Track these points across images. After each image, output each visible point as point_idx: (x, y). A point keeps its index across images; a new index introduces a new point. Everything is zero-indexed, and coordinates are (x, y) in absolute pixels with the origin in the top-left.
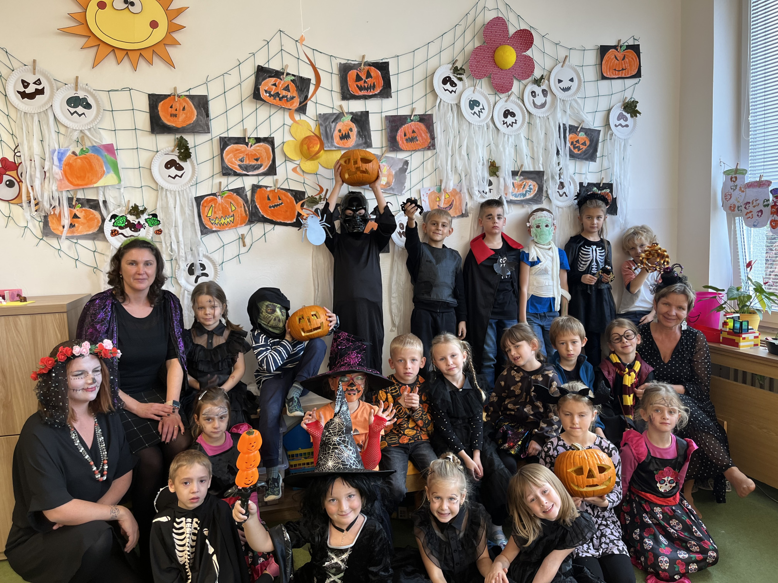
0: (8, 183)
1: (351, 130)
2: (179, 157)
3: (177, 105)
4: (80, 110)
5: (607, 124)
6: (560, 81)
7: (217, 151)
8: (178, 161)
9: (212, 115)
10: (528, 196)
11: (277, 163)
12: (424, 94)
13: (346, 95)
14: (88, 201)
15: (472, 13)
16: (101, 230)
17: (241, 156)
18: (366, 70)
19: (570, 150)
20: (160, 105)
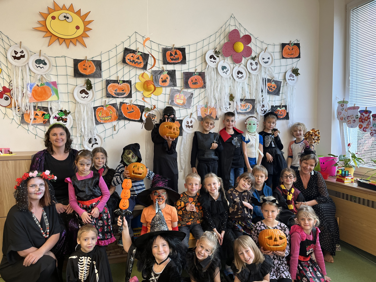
0: (5, 98)
1: (167, 78)
2: (87, 88)
3: (87, 65)
4: (41, 65)
5: (285, 79)
6: (263, 59)
7: (104, 86)
8: (86, 90)
9: (103, 69)
10: (248, 111)
11: (132, 92)
12: (201, 62)
13: (165, 62)
14: (43, 107)
15: (224, 27)
16: (49, 121)
17: (116, 88)
18: (175, 51)
19: (268, 90)
20: (79, 64)
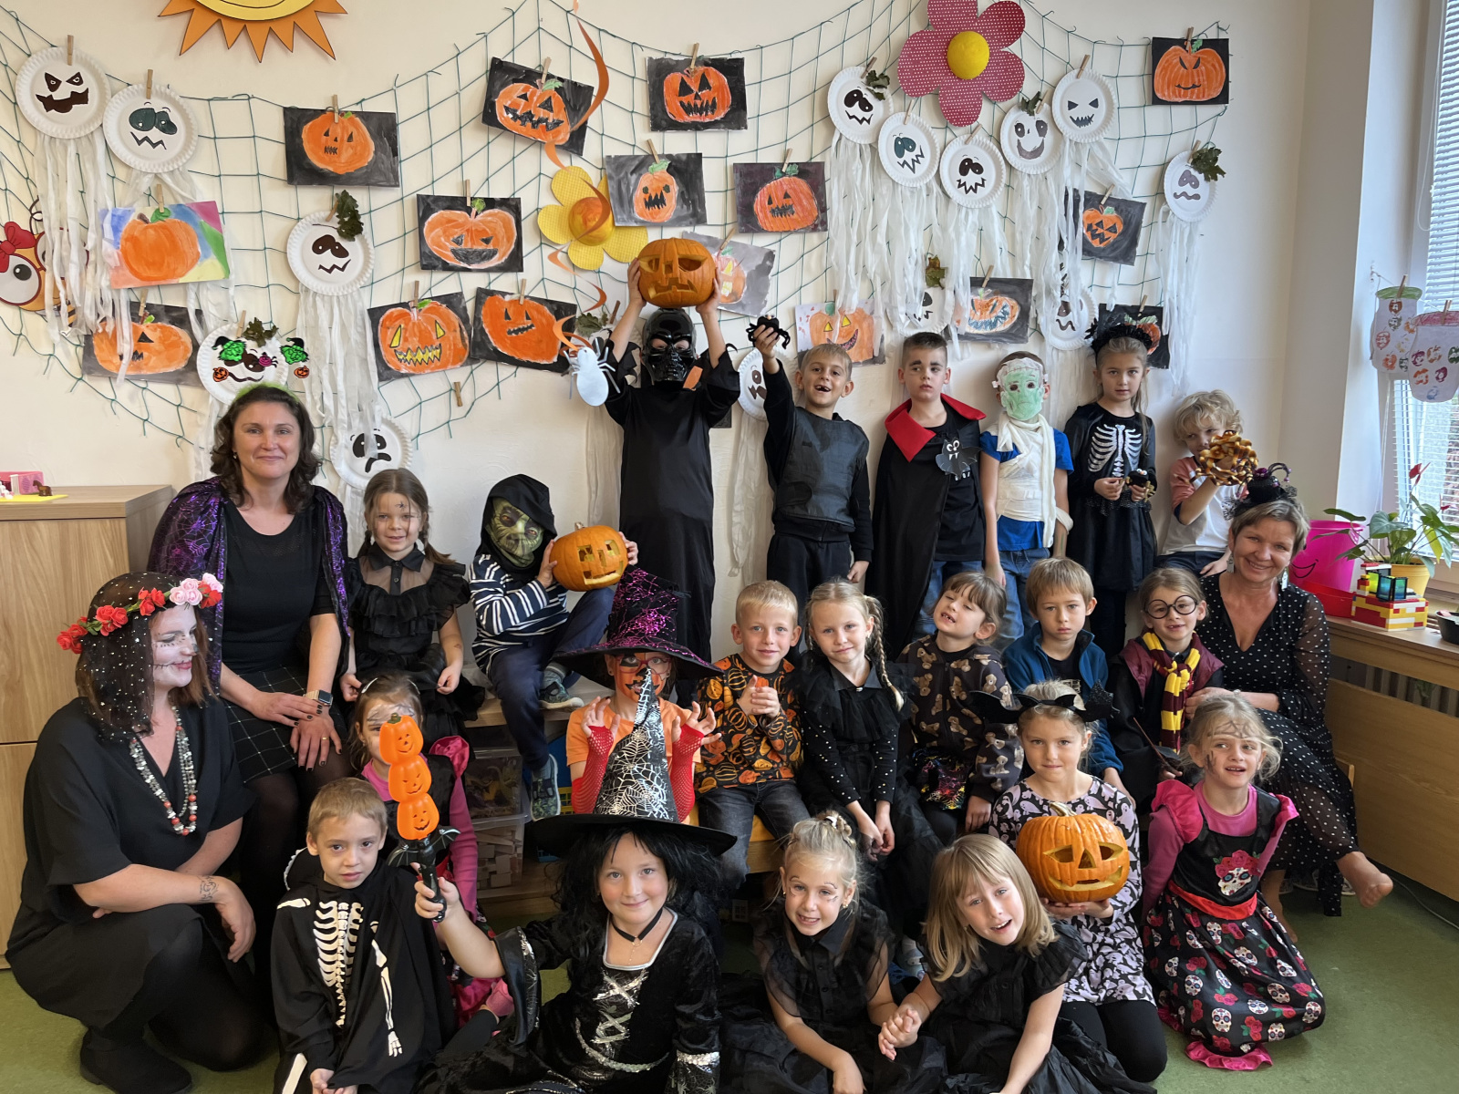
0: (18, 271)
1: (667, 189)
2: (339, 231)
3: (337, 131)
4: (155, 134)
5: (1159, 193)
6: (1072, 105)
7: (411, 222)
8: (337, 238)
9: (404, 151)
10: (1000, 328)
11: (526, 248)
12: (808, 123)
13: (660, 121)
14: (168, 309)
16: (192, 365)
17: (458, 232)
18: (699, 74)
19: (1085, 241)
20: (306, 128)
